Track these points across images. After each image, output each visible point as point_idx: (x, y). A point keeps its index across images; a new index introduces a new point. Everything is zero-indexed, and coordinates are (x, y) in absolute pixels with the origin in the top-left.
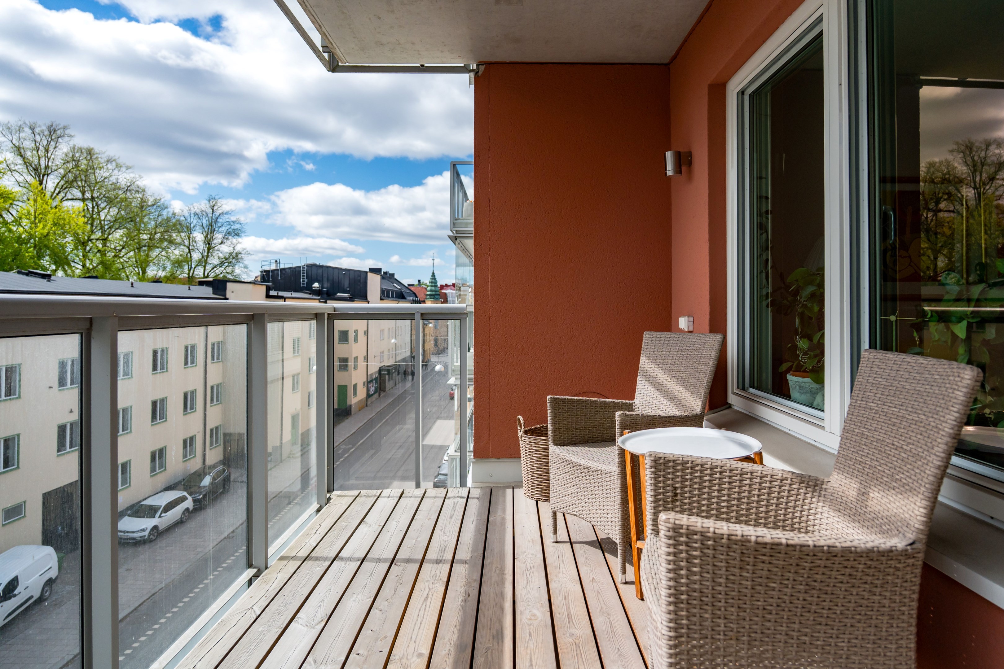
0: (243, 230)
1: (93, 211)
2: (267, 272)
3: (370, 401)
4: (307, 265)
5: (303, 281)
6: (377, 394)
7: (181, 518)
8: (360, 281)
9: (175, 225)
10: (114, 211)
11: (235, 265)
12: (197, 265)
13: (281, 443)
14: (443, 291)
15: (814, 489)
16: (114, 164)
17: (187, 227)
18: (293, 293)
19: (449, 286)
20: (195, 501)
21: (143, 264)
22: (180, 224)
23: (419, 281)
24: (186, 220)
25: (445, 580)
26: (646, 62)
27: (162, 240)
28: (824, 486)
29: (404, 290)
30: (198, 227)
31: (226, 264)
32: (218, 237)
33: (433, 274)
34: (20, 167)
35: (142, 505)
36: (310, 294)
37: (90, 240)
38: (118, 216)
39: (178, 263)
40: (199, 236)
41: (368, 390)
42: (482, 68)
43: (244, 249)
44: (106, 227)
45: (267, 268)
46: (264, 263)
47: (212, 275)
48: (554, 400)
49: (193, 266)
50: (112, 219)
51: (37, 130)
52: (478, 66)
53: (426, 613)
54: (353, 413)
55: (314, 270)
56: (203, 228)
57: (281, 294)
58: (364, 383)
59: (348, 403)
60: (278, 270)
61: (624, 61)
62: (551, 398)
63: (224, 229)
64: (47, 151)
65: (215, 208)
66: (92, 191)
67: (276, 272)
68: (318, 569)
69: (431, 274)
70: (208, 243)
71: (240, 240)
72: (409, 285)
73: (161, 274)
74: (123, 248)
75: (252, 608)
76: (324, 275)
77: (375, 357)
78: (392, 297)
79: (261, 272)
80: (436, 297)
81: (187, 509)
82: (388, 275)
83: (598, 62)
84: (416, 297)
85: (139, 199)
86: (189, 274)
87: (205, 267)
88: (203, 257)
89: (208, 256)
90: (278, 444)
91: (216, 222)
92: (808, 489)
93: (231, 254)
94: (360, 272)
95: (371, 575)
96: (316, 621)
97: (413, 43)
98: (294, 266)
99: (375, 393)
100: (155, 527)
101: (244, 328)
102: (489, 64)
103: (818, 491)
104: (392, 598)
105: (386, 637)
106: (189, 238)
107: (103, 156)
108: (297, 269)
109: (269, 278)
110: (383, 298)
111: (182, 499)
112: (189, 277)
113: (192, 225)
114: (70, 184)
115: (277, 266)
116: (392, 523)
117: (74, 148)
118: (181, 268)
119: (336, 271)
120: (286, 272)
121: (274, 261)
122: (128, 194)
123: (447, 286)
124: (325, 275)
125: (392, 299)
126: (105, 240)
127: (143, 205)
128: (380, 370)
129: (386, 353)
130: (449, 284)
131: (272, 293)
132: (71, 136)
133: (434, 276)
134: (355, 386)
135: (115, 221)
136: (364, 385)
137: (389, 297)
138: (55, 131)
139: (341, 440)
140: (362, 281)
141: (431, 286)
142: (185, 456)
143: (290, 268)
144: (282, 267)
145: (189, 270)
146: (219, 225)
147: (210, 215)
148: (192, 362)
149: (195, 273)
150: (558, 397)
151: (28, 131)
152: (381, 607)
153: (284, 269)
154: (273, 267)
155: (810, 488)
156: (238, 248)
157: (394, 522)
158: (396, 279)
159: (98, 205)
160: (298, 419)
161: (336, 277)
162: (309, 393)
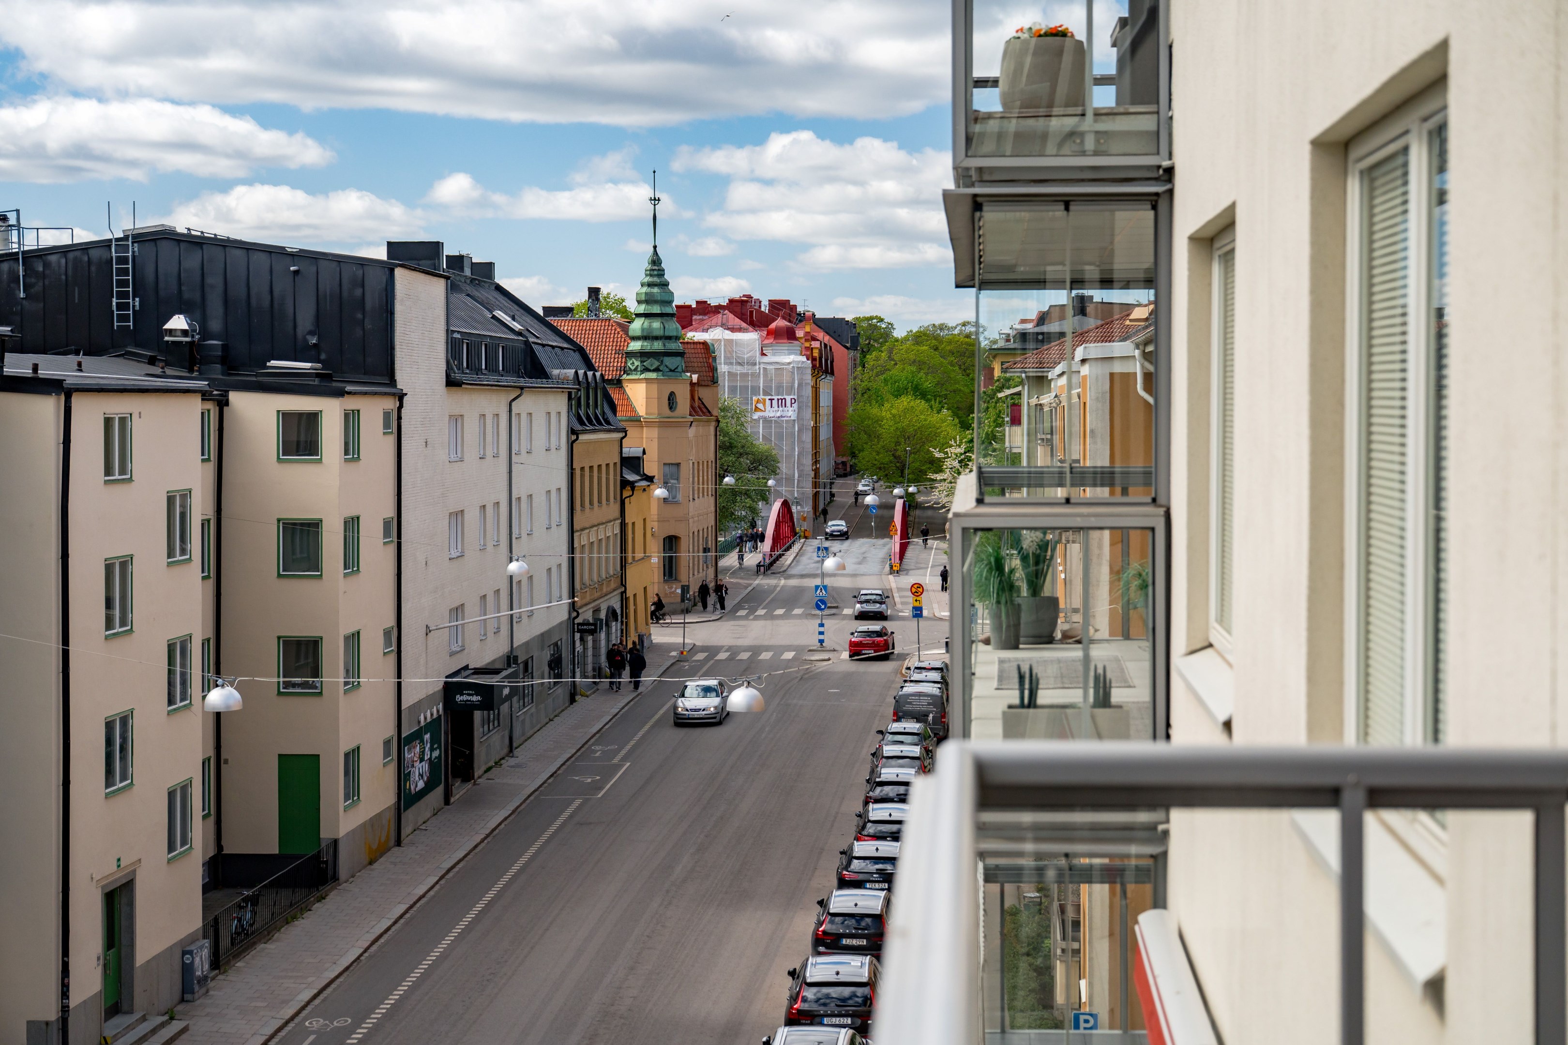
3: (410, 817)
4: (140, 238)
5: (124, 304)
6: (440, 790)
8: (361, 303)
14: (695, 336)
18: (86, 361)
19: (718, 309)
23: (594, 292)
29: (540, 336)
33: (656, 261)
36: (152, 361)
41: (402, 776)
54: (342, 873)
55: (168, 257)
57: (49, 368)
58: (387, 743)
59: (326, 833)
69: (646, 265)
72: (548, 310)
76: (209, 280)
77: (428, 631)
78: (492, 368)
80: (669, 361)
82: (467, 272)
84: (590, 366)
90: (52, 1015)
94: (361, 262)
99: (430, 786)
108: (95, 254)
110: (458, 376)
119: (258, 259)
120: (46, 265)
123: (704, 308)
124: (214, 281)
125: (493, 378)
128: (450, 690)
129: (472, 616)
130: (714, 303)
133: (661, 273)
134: (352, 757)
136: (387, 753)
137: (478, 371)
139: (306, 995)
140: (369, 305)
141: (646, 315)
143: (64, 250)
144: (31, 241)
153: (41, 254)
158: (499, 289)
160: (131, 904)
161: (260, 286)
162: (171, 794)
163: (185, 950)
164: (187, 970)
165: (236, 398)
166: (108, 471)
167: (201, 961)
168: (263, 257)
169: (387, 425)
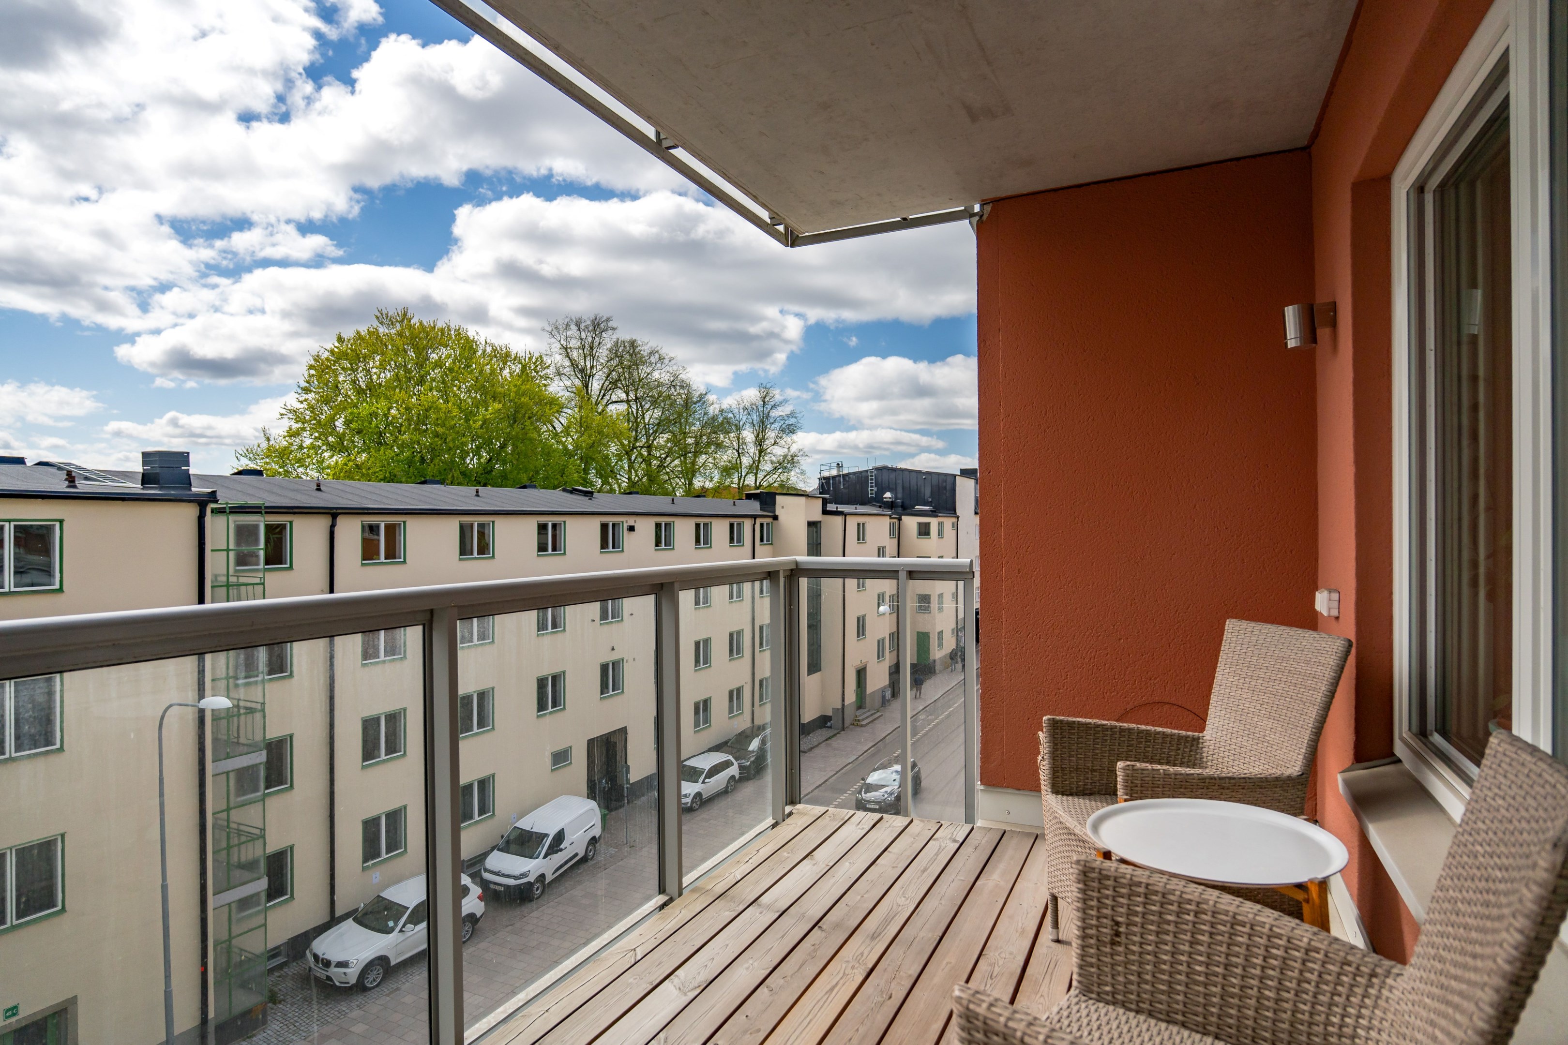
0: (799, 425)
1: (637, 413)
2: (827, 479)
4: (877, 469)
5: (872, 490)
7: (727, 787)
8: (945, 487)
9: (722, 424)
10: (657, 413)
11: (790, 471)
12: (747, 473)
13: (843, 705)
15: (1370, 980)
16: (657, 356)
17: (736, 426)
18: (858, 506)
20: (741, 768)
21: (690, 473)
22: (729, 423)
24: (735, 417)
25: (870, 966)
26: (1265, 151)
27: (709, 444)
28: (1389, 981)
30: (748, 425)
31: (780, 471)
32: (771, 435)
34: (568, 370)
35: (685, 766)
36: (880, 507)
37: (634, 447)
38: (663, 417)
39: (727, 471)
40: (748, 435)
42: (988, 208)
43: (800, 450)
44: (651, 431)
45: (826, 474)
46: (823, 468)
47: (765, 484)
48: (1054, 724)
49: (743, 474)
50: (656, 422)
51: (582, 326)
52: (982, 206)
53: (822, 1010)
54: (937, 671)
55: (885, 475)
56: (754, 425)
57: (842, 508)
58: (953, 630)
59: (931, 658)
60: (839, 476)
61: (1222, 158)
62: (1049, 720)
63: (776, 425)
64: (592, 348)
65: (767, 399)
66: (636, 390)
67: (837, 479)
68: (727, 913)
70: (760, 442)
71: (794, 437)
73: (709, 485)
74: (667, 456)
75: (635, 950)
76: (898, 481)
79: (820, 479)
81: (733, 777)
83: (1175, 167)
85: (683, 396)
86: (739, 484)
87: (756, 474)
88: (754, 462)
89: (759, 461)
90: (840, 707)
91: (767, 418)
92: (1358, 979)
93: (785, 456)
94: (946, 475)
95: (783, 937)
96: (691, 986)
97: (879, 195)
98: (861, 470)
100: (699, 794)
101: (652, 598)
102: (996, 201)
103: (1377, 987)
104: (791, 976)
105: (759, 1030)
106: (738, 439)
107: (646, 348)
108: (864, 474)
109: (829, 488)
111: (726, 765)
112: (739, 488)
113: (741, 423)
114: (614, 384)
115: (839, 471)
116: (845, 865)
117: (617, 342)
118: (729, 477)
119: (914, 475)
120: (849, 478)
121: (835, 465)
122: (673, 389)
124: (900, 482)
126: (649, 447)
127: (688, 403)
131: (831, 507)
132: (614, 329)
134: (941, 634)
135: (659, 423)
136: (953, 633)
138: (599, 325)
139: (920, 708)
140: (948, 488)
142: (731, 711)
143: (854, 473)
144: (845, 472)
145: (739, 480)
146: (772, 421)
147: (761, 409)
148: (739, 596)
149: (746, 482)
150: (1062, 718)
151: (574, 327)
152: (773, 986)
153: (848, 475)
154: (834, 472)
155: (1362, 977)
156: (794, 449)
157: (847, 864)
159: (642, 406)
160: (865, 675)
161: (913, 482)
162: (879, 642)
163: (883, 690)
164: (884, 697)
165: (903, 518)
166: (859, 539)
167: (888, 694)
168: (914, 474)
169: (953, 526)
